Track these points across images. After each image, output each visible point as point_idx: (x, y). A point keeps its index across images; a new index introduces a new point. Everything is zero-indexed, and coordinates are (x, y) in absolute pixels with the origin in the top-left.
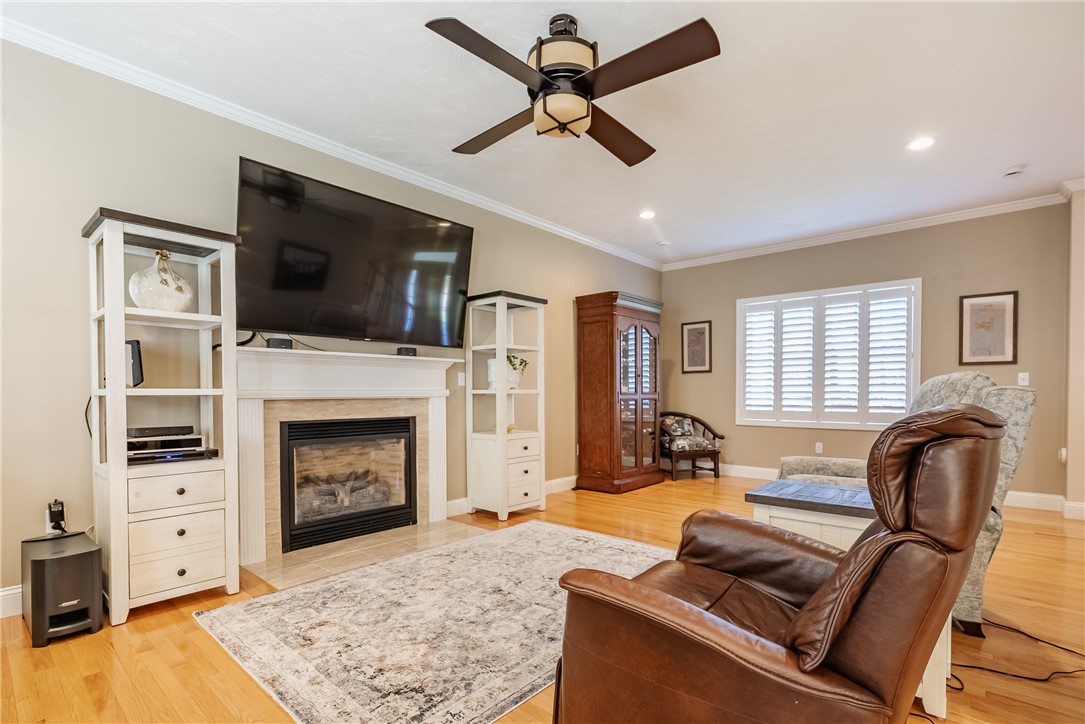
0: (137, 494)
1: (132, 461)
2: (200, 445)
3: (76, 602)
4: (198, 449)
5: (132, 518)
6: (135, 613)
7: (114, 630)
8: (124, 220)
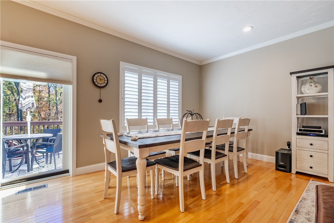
0: (299, 142)
1: (298, 134)
2: (322, 132)
3: (283, 163)
4: (321, 134)
5: (297, 148)
6: (297, 173)
7: (292, 174)
8: (296, 74)
